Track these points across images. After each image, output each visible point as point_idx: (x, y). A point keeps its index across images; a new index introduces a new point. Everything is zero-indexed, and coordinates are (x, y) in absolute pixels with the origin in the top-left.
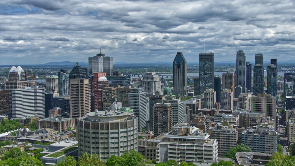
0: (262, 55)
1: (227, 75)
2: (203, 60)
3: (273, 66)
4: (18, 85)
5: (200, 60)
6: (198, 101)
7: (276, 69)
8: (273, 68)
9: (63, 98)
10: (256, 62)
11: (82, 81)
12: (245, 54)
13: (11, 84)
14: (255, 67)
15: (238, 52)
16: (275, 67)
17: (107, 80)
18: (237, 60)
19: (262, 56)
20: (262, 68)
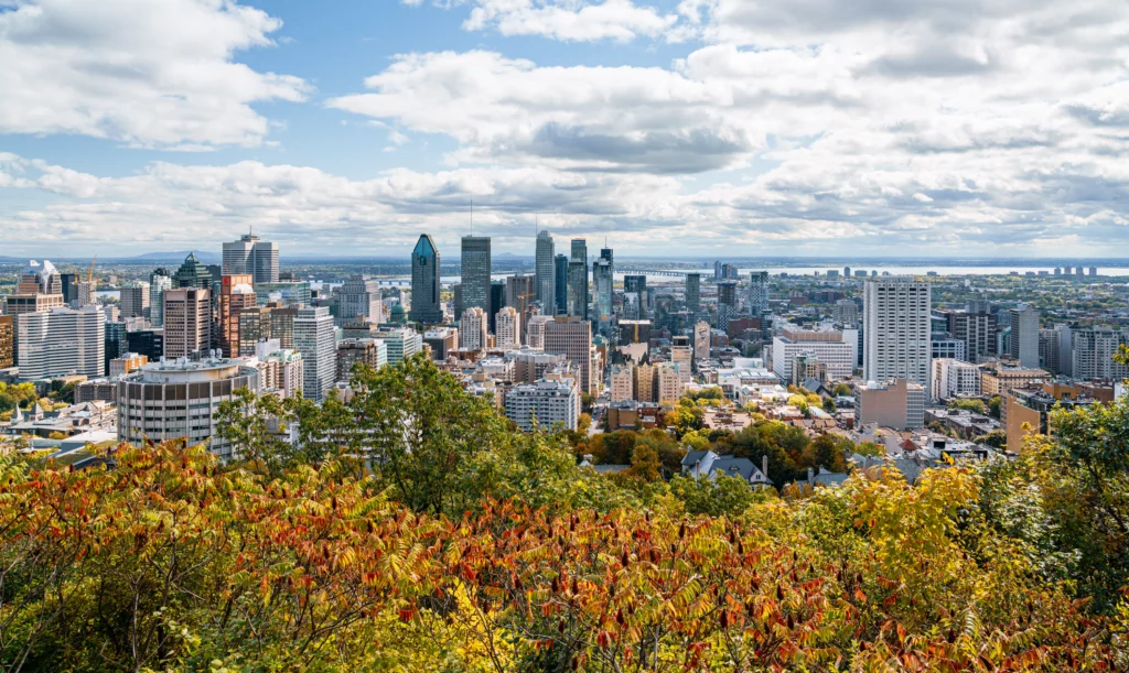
0: (585, 240)
1: (515, 281)
2: (469, 250)
3: (604, 263)
4: (38, 305)
5: (463, 250)
6: (452, 333)
7: (607, 267)
9: (152, 332)
10: (574, 255)
11: (192, 295)
12: (551, 238)
13: (21, 301)
14: (570, 263)
15: (539, 236)
16: (606, 263)
17: (252, 292)
18: (536, 250)
19: (585, 243)
20: (585, 267)
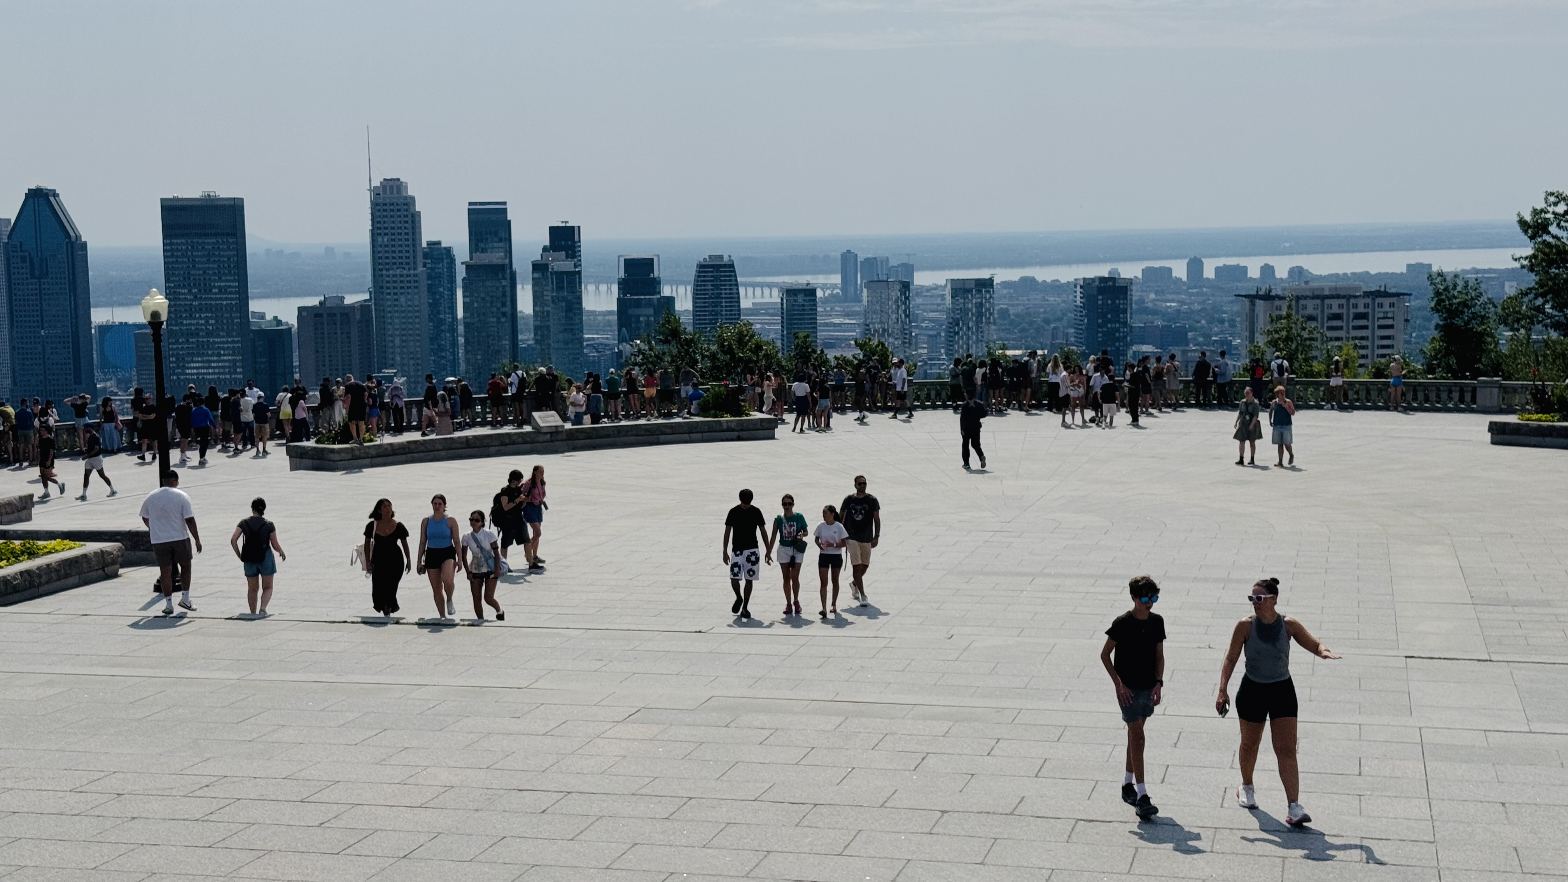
0: (505, 203)
1: (321, 315)
2: (183, 236)
3: (562, 264)
5: (165, 236)
7: (568, 275)
8: (560, 275)
10: (475, 244)
12: (413, 199)
14: (469, 267)
15: (377, 192)
16: (566, 265)
18: (372, 231)
19: (505, 211)
20: (508, 276)
